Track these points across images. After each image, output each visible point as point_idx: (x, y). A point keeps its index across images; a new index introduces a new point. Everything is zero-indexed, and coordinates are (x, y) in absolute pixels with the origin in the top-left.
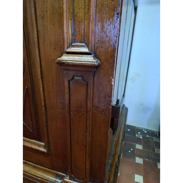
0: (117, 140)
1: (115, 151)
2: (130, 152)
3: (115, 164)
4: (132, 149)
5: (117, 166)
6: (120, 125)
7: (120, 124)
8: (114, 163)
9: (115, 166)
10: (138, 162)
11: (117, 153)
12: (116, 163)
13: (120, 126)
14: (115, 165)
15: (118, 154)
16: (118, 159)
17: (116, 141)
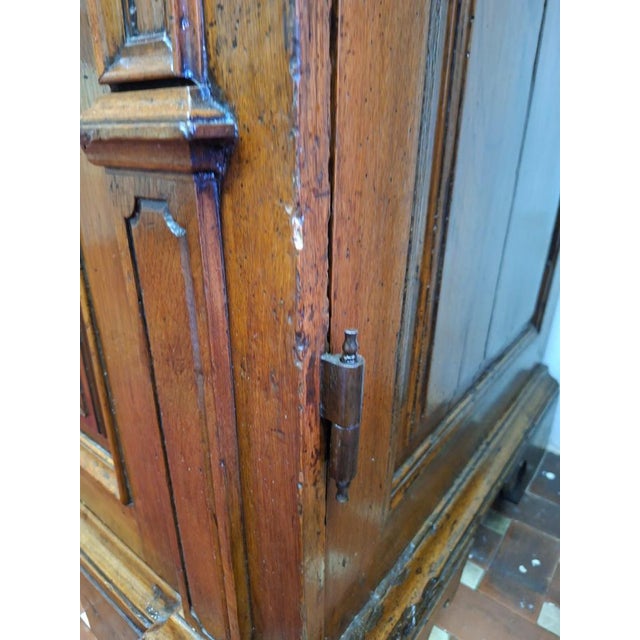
0: (446, 510)
1: (421, 560)
2: (522, 569)
3: (398, 614)
4: (536, 562)
5: (406, 627)
6: (484, 450)
7: (488, 444)
8: (394, 609)
9: (394, 622)
10: (546, 626)
11: (426, 570)
12: (408, 610)
13: (486, 454)
14: (397, 618)
15: (435, 574)
16: (424, 595)
17: (443, 515)
